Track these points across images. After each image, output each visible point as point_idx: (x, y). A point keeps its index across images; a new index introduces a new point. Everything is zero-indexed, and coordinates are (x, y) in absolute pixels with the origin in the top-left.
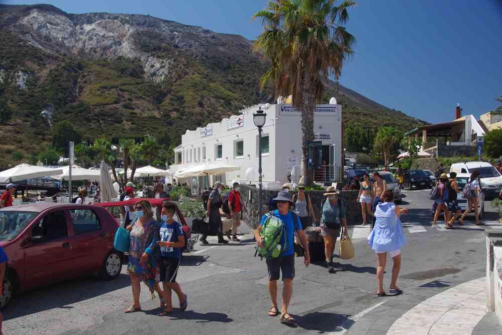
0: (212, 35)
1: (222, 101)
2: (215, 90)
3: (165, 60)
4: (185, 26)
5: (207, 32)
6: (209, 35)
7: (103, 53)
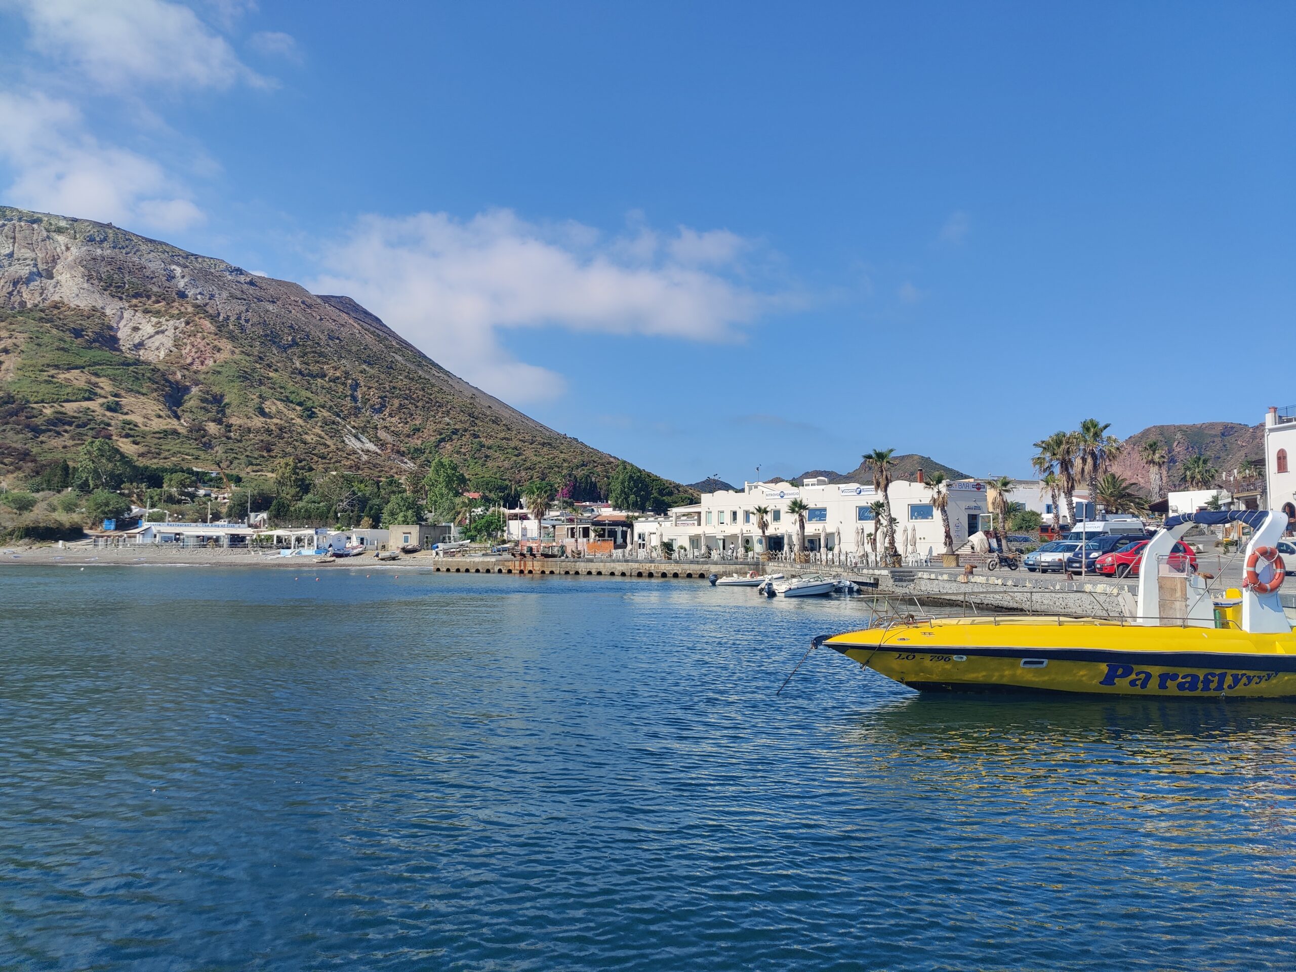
0: (248, 279)
1: (298, 408)
2: (281, 387)
3: (163, 320)
4: (192, 255)
5: (239, 271)
6: (242, 278)
7: (13, 291)
